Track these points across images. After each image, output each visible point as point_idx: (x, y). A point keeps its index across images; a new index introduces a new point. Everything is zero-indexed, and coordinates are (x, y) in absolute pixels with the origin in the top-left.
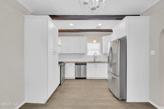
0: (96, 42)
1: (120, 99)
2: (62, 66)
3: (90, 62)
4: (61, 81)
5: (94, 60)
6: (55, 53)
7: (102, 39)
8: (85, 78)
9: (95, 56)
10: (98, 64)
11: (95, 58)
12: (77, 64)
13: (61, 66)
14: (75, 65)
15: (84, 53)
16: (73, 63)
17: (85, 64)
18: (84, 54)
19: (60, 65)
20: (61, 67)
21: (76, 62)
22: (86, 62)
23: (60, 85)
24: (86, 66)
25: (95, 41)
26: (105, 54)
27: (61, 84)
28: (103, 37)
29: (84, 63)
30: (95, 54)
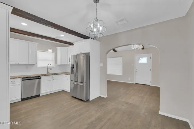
0: (52, 51)
1: (86, 100)
3: (45, 75)
5: (48, 72)
8: (38, 96)
9: (49, 68)
12: (24, 79)
14: (22, 80)
16: (19, 78)
17: (39, 78)
18: (33, 65)
21: (23, 77)
24: (40, 80)
25: (50, 51)
26: (61, 65)
29: (36, 77)
30: (49, 66)
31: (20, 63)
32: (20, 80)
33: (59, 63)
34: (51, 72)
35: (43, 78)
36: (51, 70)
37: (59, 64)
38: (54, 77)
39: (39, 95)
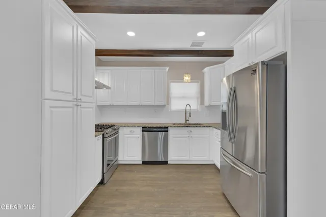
2: (109, 135)
3: (176, 126)
4: (103, 174)
5: (186, 121)
6: (79, 104)
7: (203, 74)
9: (188, 112)
10: (195, 130)
11: (188, 115)
12: (145, 129)
13: (106, 136)
14: (143, 131)
15: (162, 104)
16: (138, 126)
17: (165, 129)
18: (164, 106)
19: (103, 134)
20: (104, 138)
21: (144, 125)
22: (167, 125)
23: (102, 183)
24: (168, 134)
26: (210, 107)
27: (105, 181)
28: (206, 70)
30: (188, 108)
31: (144, 103)
32: (139, 130)
33: (207, 103)
34: (191, 121)
35: (171, 131)
36: (190, 116)
37: (208, 105)
38: (192, 131)
39: (167, 162)
